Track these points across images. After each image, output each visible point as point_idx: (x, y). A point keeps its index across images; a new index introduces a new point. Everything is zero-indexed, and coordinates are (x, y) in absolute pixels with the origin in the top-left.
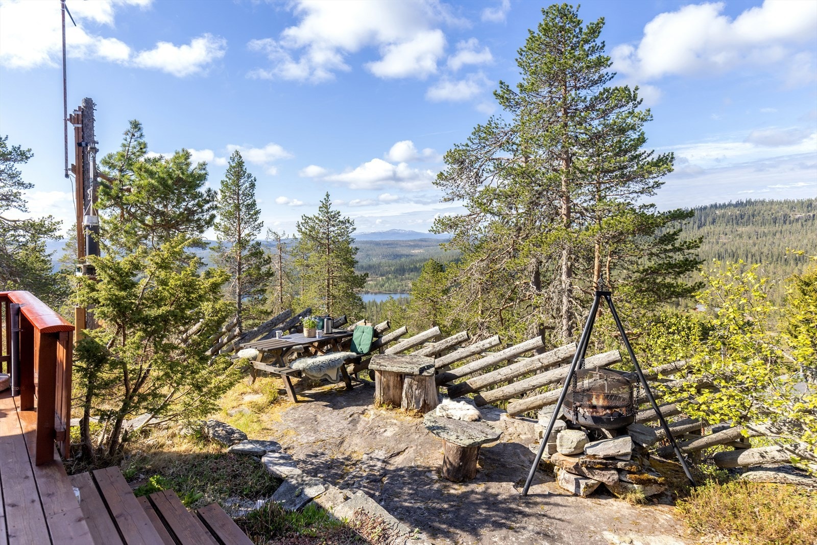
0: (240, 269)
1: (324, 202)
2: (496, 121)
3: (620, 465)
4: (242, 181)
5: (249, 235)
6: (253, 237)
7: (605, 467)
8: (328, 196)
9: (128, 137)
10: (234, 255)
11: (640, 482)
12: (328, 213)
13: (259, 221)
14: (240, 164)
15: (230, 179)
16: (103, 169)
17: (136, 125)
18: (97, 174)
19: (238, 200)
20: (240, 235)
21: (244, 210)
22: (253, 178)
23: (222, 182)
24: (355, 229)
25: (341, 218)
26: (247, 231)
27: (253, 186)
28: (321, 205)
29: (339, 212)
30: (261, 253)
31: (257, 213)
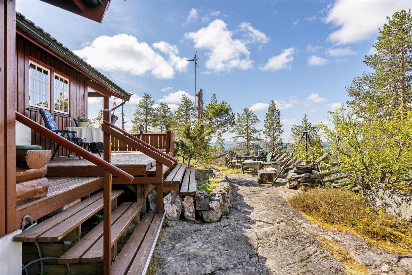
0: (273, 150)
1: (304, 119)
2: (367, 74)
3: (299, 180)
4: (275, 113)
5: (277, 136)
6: (279, 136)
7: (295, 180)
8: (306, 116)
9: (212, 99)
10: (271, 144)
11: (304, 185)
12: (306, 124)
13: (282, 129)
14: (274, 106)
15: (269, 112)
16: (206, 109)
17: (214, 95)
18: (203, 111)
19: (273, 121)
20: (274, 135)
21: (275, 125)
22: (279, 111)
23: (267, 114)
24: (318, 131)
25: (312, 126)
26: (276, 134)
27: (279, 114)
28: (302, 120)
29: (311, 124)
30: (282, 144)
31: (281, 126)
